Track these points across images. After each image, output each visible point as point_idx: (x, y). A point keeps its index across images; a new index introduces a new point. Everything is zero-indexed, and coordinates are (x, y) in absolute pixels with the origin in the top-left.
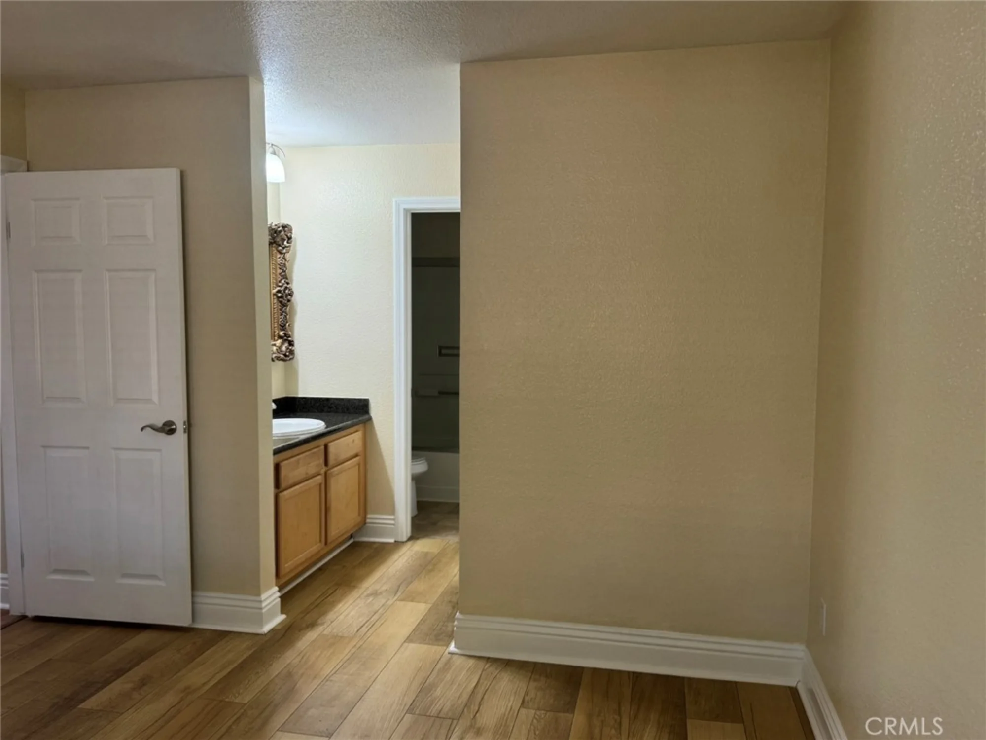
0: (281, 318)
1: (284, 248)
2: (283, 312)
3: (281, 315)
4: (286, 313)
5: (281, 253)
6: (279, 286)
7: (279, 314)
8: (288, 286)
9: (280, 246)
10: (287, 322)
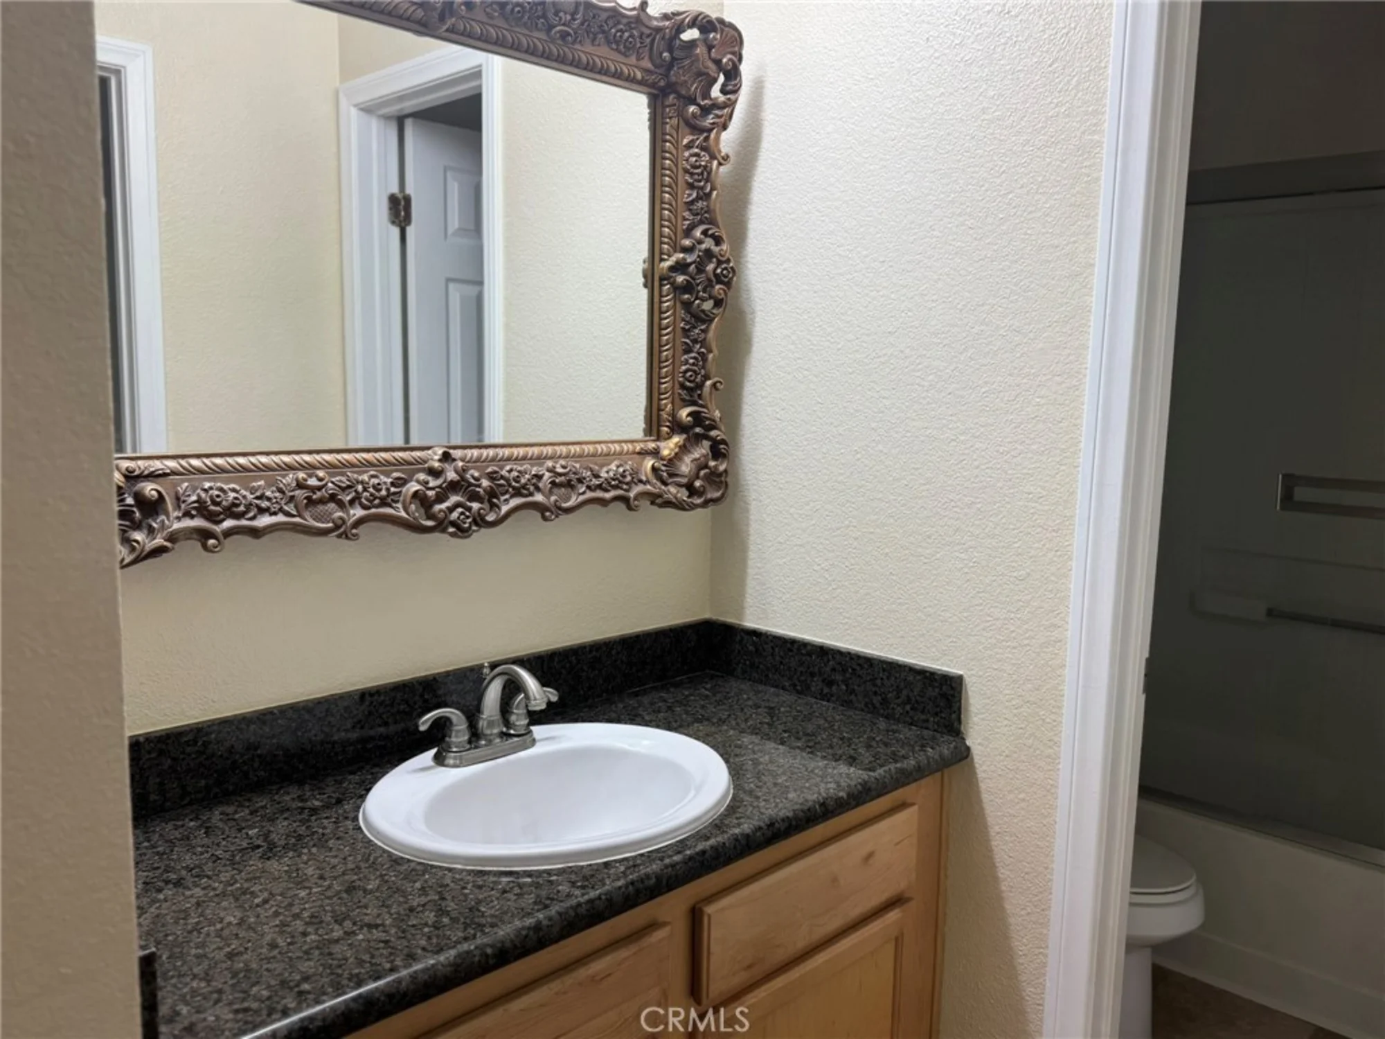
0: (686, 362)
1: (705, 111)
2: (695, 341)
3: (688, 350)
4: (703, 343)
5: (696, 129)
6: (685, 250)
7: (680, 348)
8: (716, 249)
9: (693, 101)
10: (707, 377)
